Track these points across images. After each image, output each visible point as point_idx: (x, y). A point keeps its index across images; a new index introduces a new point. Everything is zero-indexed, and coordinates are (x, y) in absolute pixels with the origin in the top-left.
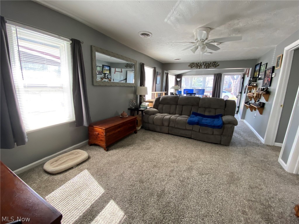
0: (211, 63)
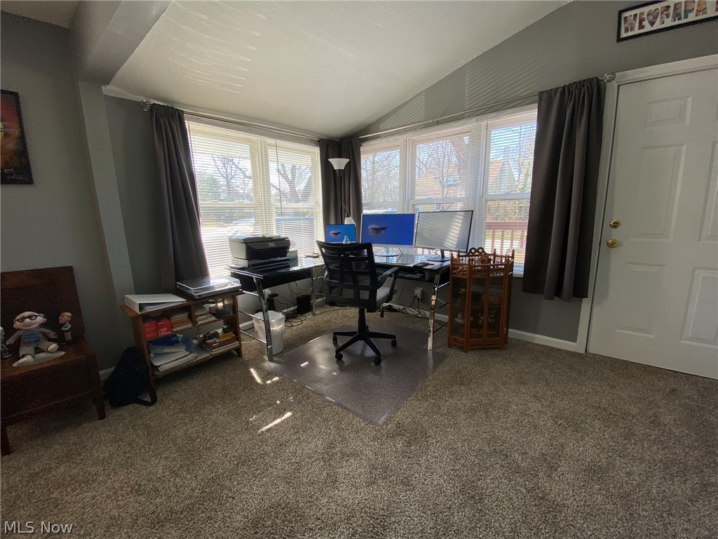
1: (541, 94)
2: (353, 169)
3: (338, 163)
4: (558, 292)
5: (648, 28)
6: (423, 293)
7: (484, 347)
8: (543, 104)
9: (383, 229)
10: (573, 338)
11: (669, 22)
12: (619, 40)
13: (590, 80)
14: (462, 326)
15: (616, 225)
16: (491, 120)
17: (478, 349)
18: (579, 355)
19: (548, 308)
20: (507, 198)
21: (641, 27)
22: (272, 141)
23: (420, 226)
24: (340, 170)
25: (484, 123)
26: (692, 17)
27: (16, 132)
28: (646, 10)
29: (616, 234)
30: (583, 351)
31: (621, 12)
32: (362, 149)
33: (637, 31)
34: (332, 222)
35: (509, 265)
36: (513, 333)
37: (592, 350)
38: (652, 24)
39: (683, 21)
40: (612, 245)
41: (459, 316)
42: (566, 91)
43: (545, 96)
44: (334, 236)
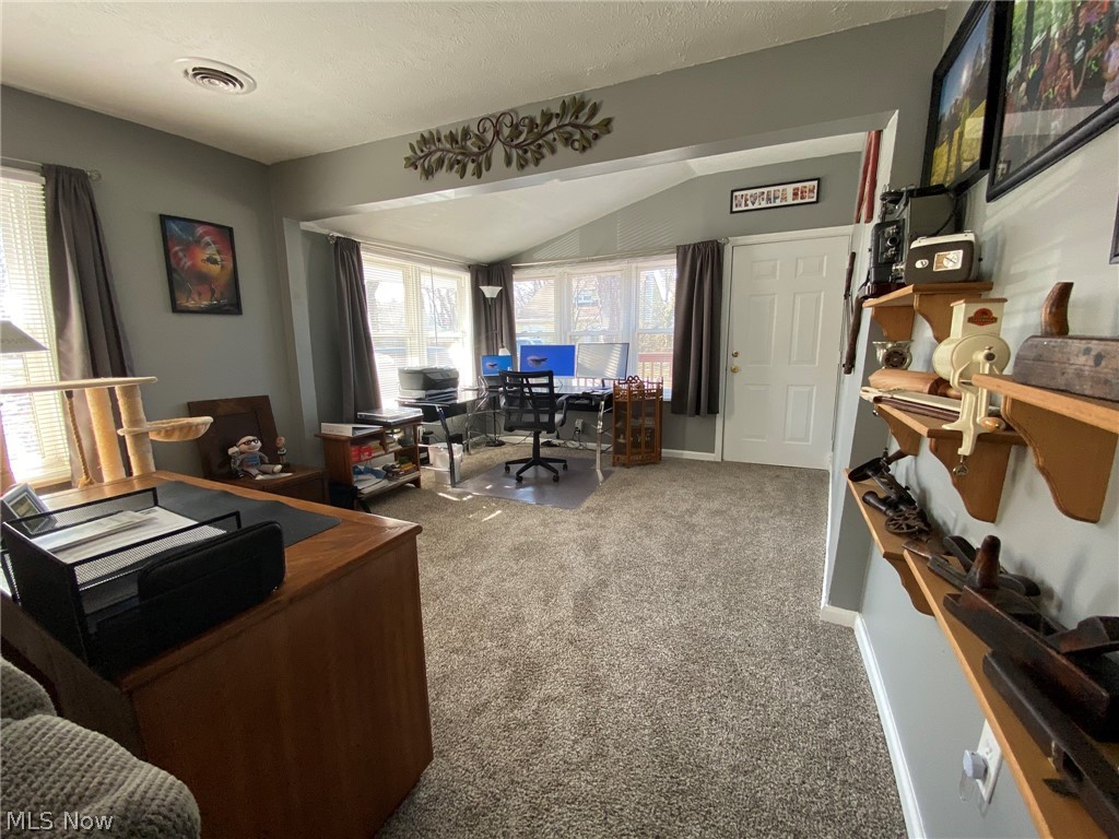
0: (547, 117)
1: (678, 247)
2: (506, 298)
3: (490, 292)
4: (697, 412)
5: (751, 207)
6: (584, 424)
7: (643, 463)
8: (681, 256)
9: (543, 360)
10: (712, 450)
11: (764, 204)
12: (732, 212)
13: (712, 242)
14: (624, 445)
15: (736, 355)
16: (640, 263)
17: (639, 465)
18: (717, 463)
19: (692, 425)
20: (655, 331)
21: (746, 205)
22: (428, 268)
23: (581, 358)
24: (492, 299)
25: (634, 265)
26: (778, 203)
27: (230, 265)
28: (749, 192)
29: (736, 362)
30: (720, 460)
31: (733, 192)
32: (514, 276)
33: (743, 208)
34: (484, 353)
35: (660, 391)
36: (665, 452)
37: (726, 458)
38: (753, 204)
39: (772, 205)
40: (734, 371)
41: (622, 436)
42: (696, 247)
43: (681, 250)
44: (490, 368)
